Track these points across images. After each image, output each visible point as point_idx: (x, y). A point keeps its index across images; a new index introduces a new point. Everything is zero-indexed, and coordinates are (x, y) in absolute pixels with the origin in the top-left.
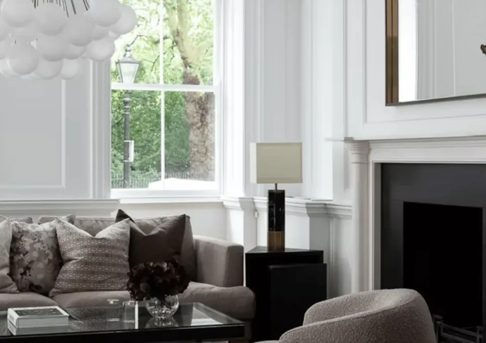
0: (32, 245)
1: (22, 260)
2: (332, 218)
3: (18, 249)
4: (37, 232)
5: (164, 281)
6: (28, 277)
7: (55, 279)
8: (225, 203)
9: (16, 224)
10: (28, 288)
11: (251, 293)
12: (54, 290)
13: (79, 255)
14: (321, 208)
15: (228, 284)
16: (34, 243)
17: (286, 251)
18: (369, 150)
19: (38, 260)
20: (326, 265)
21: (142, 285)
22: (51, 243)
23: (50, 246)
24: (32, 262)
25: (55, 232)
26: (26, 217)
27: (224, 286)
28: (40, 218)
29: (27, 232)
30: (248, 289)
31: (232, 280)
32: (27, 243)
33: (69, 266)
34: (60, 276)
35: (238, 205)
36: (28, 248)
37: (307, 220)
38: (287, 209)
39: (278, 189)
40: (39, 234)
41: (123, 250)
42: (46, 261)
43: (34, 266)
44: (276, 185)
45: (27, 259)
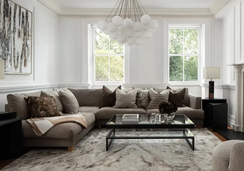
0: (142, 95)
1: (139, 100)
2: (230, 89)
3: (138, 96)
4: (144, 92)
5: (169, 108)
6: (141, 104)
7: (148, 105)
8: (200, 85)
9: (139, 90)
10: (141, 107)
11: (203, 111)
12: (147, 108)
13: (154, 99)
14: (226, 86)
15: (196, 108)
16: (143, 95)
17: (214, 99)
18: (242, 68)
19: (144, 99)
20: (227, 104)
21: (162, 109)
22: (147, 95)
23: (147, 96)
24: (142, 100)
25: (149, 92)
26: (143, 88)
27: (195, 109)
28: (147, 88)
29: (141, 92)
30: (202, 110)
31: (197, 107)
32: (141, 95)
33: (151, 102)
34: (149, 104)
35: (203, 86)
36: (141, 96)
37: (222, 90)
38: (215, 87)
39: (212, 81)
40: (144, 93)
41: (167, 97)
42: (146, 100)
43: (142, 101)
44: (211, 79)
45: (141, 99)
